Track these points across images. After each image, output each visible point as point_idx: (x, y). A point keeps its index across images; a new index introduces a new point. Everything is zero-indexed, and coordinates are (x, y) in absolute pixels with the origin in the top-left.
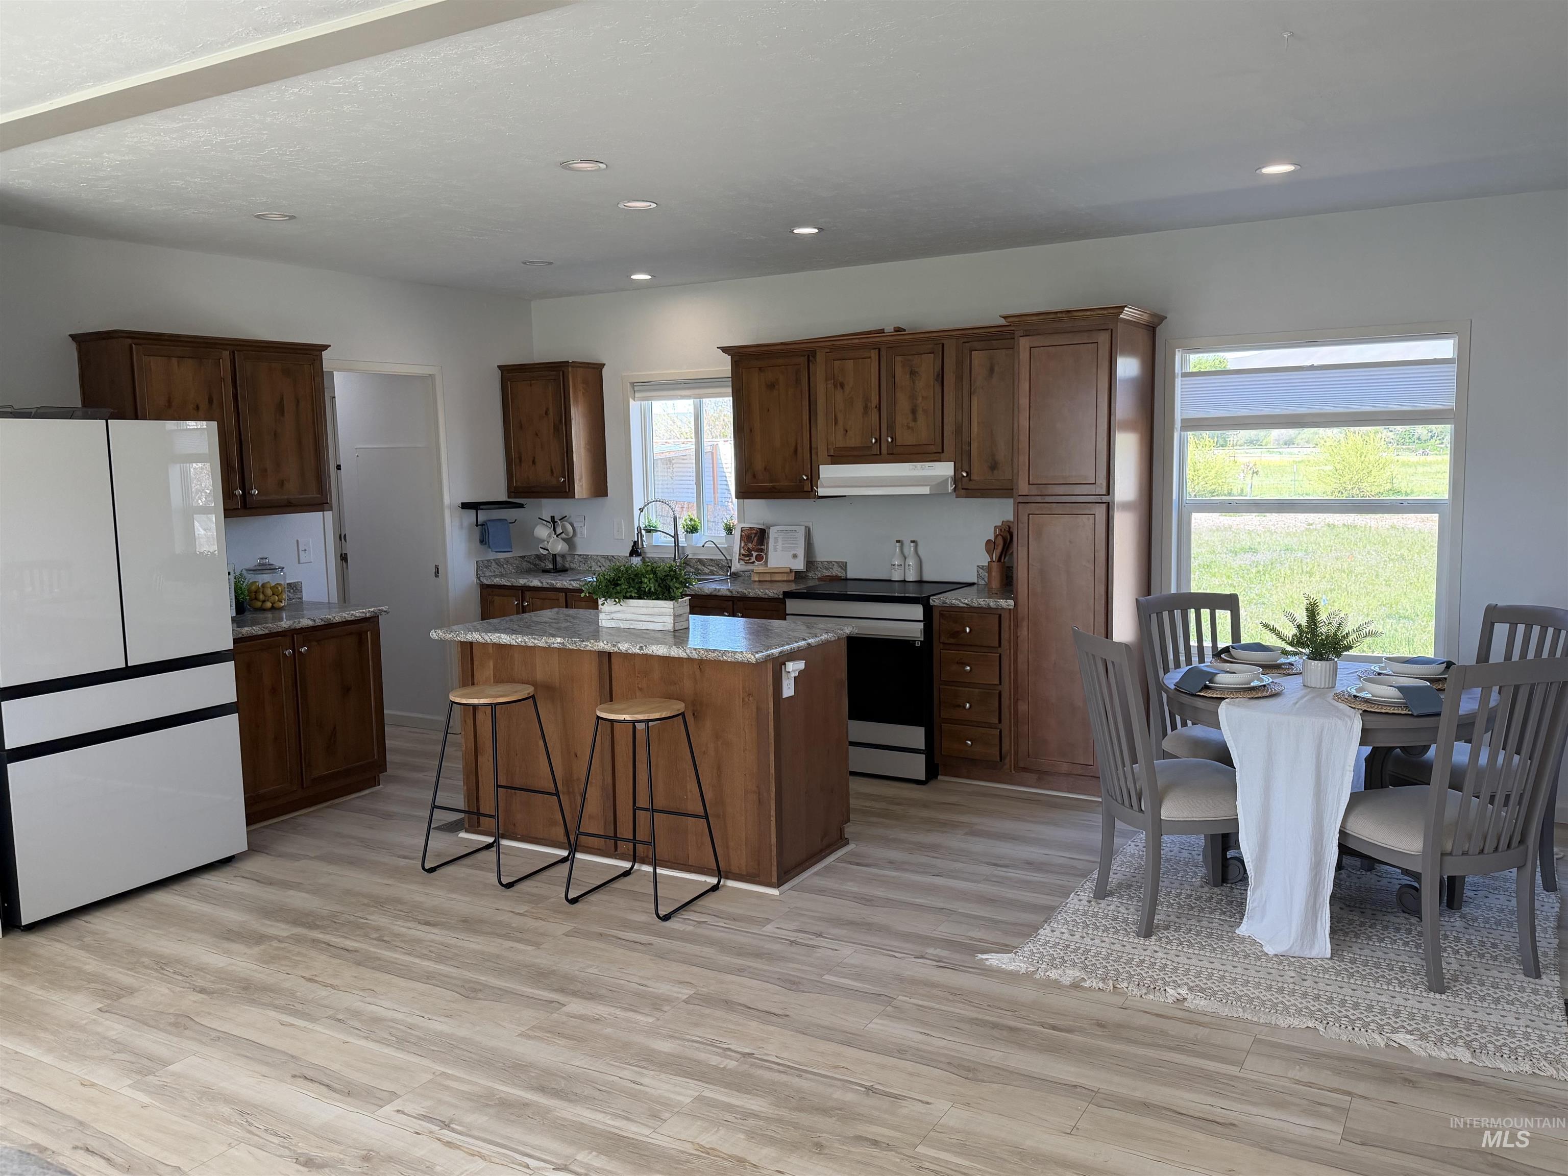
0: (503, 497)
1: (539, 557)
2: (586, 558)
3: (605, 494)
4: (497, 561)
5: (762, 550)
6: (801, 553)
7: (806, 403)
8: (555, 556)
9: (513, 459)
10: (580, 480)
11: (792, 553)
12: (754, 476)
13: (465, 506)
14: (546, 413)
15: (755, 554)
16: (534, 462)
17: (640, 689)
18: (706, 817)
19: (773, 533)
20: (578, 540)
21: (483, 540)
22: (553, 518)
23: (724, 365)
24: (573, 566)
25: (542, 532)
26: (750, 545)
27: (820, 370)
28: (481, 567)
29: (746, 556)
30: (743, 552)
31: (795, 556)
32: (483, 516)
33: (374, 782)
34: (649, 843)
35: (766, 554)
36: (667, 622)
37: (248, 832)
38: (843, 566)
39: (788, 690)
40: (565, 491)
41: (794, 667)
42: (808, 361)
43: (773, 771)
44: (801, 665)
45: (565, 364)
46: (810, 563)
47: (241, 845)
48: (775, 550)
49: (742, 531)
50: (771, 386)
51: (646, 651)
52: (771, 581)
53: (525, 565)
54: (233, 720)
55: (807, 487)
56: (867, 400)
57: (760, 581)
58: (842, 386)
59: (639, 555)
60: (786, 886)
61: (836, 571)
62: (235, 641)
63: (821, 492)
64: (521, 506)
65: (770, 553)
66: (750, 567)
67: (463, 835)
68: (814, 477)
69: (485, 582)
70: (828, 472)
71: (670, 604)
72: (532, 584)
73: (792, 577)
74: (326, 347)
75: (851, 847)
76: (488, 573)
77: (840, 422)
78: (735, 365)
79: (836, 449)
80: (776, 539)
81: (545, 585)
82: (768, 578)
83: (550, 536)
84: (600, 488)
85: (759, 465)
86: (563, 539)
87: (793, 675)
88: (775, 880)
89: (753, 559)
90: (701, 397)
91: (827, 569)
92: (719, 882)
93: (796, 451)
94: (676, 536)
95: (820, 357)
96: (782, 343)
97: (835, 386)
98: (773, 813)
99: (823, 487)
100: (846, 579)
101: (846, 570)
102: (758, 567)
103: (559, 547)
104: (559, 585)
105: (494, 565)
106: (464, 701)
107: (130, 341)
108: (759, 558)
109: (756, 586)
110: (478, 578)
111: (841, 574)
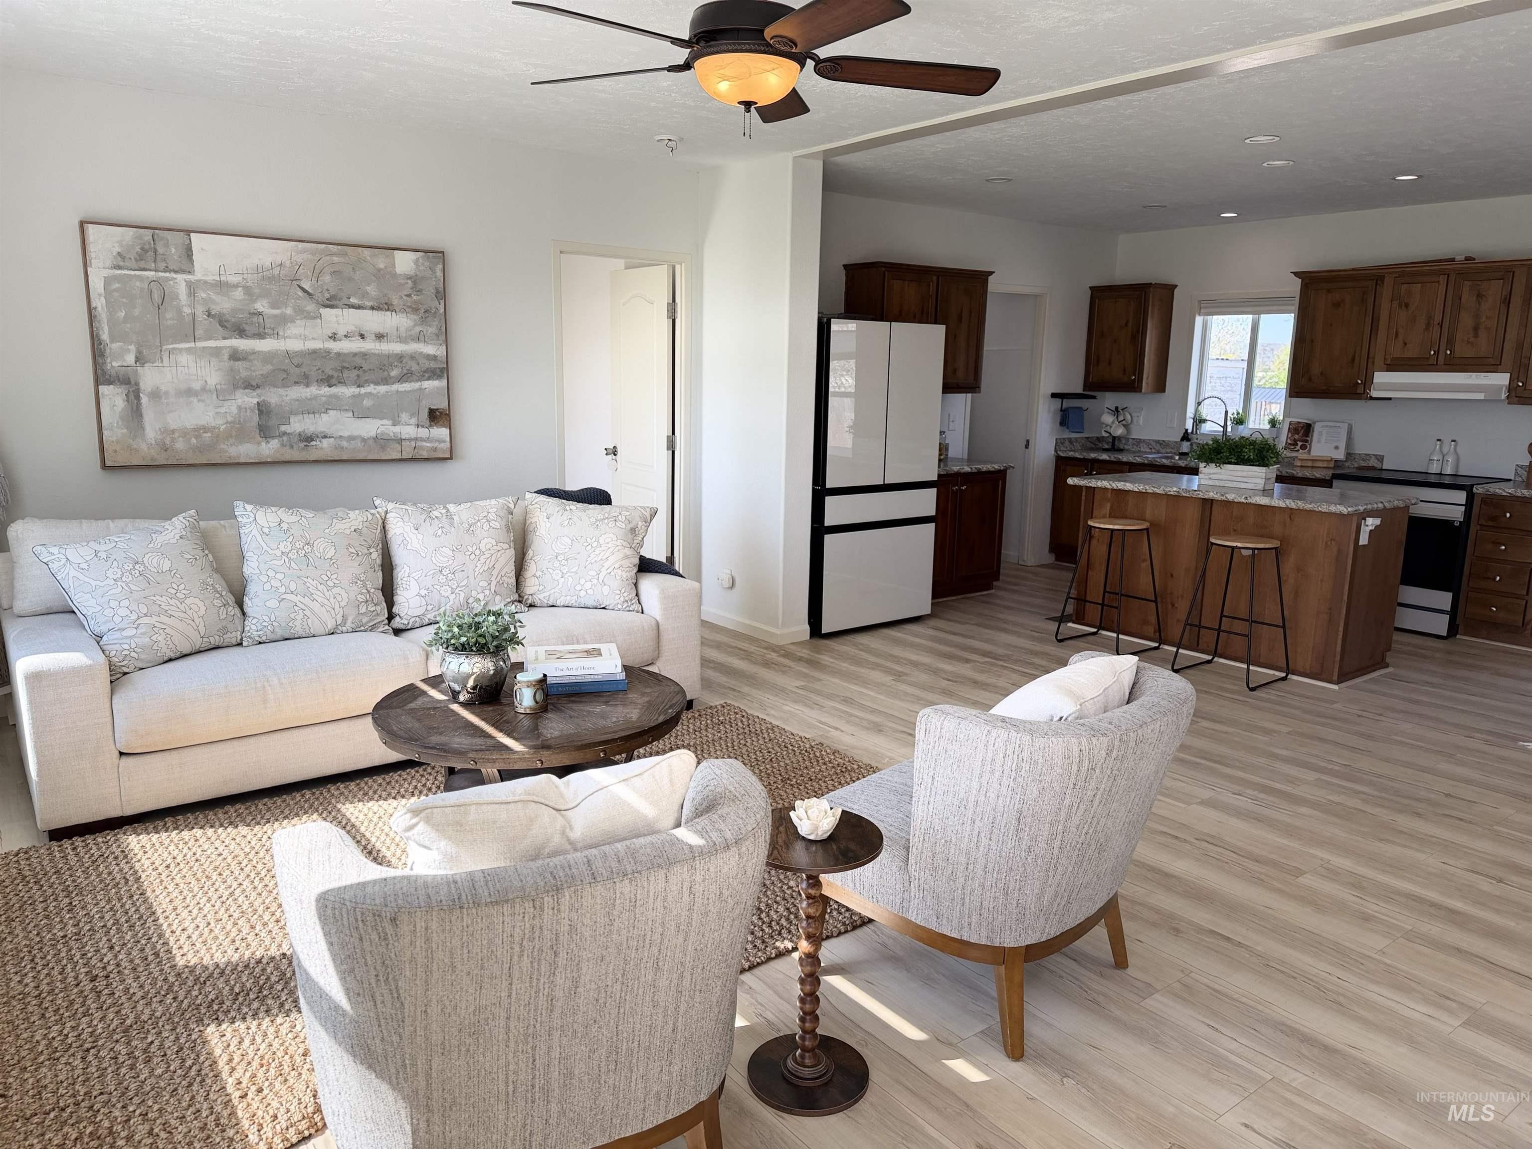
0: (1079, 390)
1: (1100, 439)
2: (1139, 441)
3: (1164, 391)
4: (1070, 440)
5: (1307, 441)
6: (1342, 445)
7: (1369, 320)
8: (1114, 438)
9: (1092, 360)
10: (1147, 378)
11: (1335, 444)
12: (1310, 379)
13: (1054, 395)
14: (1126, 325)
15: (1300, 444)
16: (1110, 363)
17: (1235, 530)
18: (1284, 627)
19: (1317, 428)
20: (1133, 428)
21: (1063, 423)
22: (1117, 408)
23: (1295, 286)
24: (1126, 447)
25: (1108, 419)
26: (1296, 437)
27: (1386, 291)
28: (1059, 443)
29: (1292, 445)
30: (1289, 441)
31: (1337, 448)
32: (1067, 403)
33: (989, 587)
34: (1246, 636)
35: (1310, 445)
36: (1260, 483)
37: (932, 604)
38: (1380, 458)
39: (1364, 540)
40: (1133, 387)
41: (1371, 523)
42: (1376, 284)
43: (1346, 598)
44: (1378, 521)
45: (1148, 285)
46: (1349, 455)
47: (927, 609)
48: (1319, 442)
49: (1290, 424)
50: (1337, 305)
51: (1250, 501)
52: (1313, 467)
53: (1089, 445)
54: (932, 526)
55: (1360, 390)
56: (1430, 318)
57: (1301, 466)
58: (1407, 306)
59: (1188, 440)
60: (1343, 685)
61: (1373, 462)
62: (939, 476)
63: (1375, 394)
64: (1094, 397)
65: (1313, 444)
66: (1294, 454)
67: (1070, 624)
68: (1368, 381)
69: (1061, 454)
70: (1381, 377)
71: (1263, 469)
72: (1101, 458)
73: (1332, 465)
74: (992, 273)
75: (1390, 670)
76: (1062, 448)
77: (1401, 337)
78: (1305, 288)
79: (1394, 359)
80: (1320, 433)
81: (1113, 459)
82: (1310, 464)
83: (1113, 422)
84: (1160, 387)
85: (1316, 369)
86: (1124, 425)
87: (1370, 528)
88: (1335, 678)
89: (1298, 448)
90: (1259, 313)
91: (1363, 460)
92: (1287, 675)
93: (1353, 360)
94: (1225, 427)
95: (1388, 281)
96: (1353, 269)
97: (1400, 306)
98: (1341, 629)
99: (1374, 390)
100: (1382, 470)
101: (1382, 462)
102: (1302, 454)
103: (1119, 431)
104: (1125, 459)
105: (1067, 443)
106: (1102, 526)
107: (884, 269)
108: (1303, 447)
109: (1298, 469)
110: (1056, 451)
111: (1378, 465)
